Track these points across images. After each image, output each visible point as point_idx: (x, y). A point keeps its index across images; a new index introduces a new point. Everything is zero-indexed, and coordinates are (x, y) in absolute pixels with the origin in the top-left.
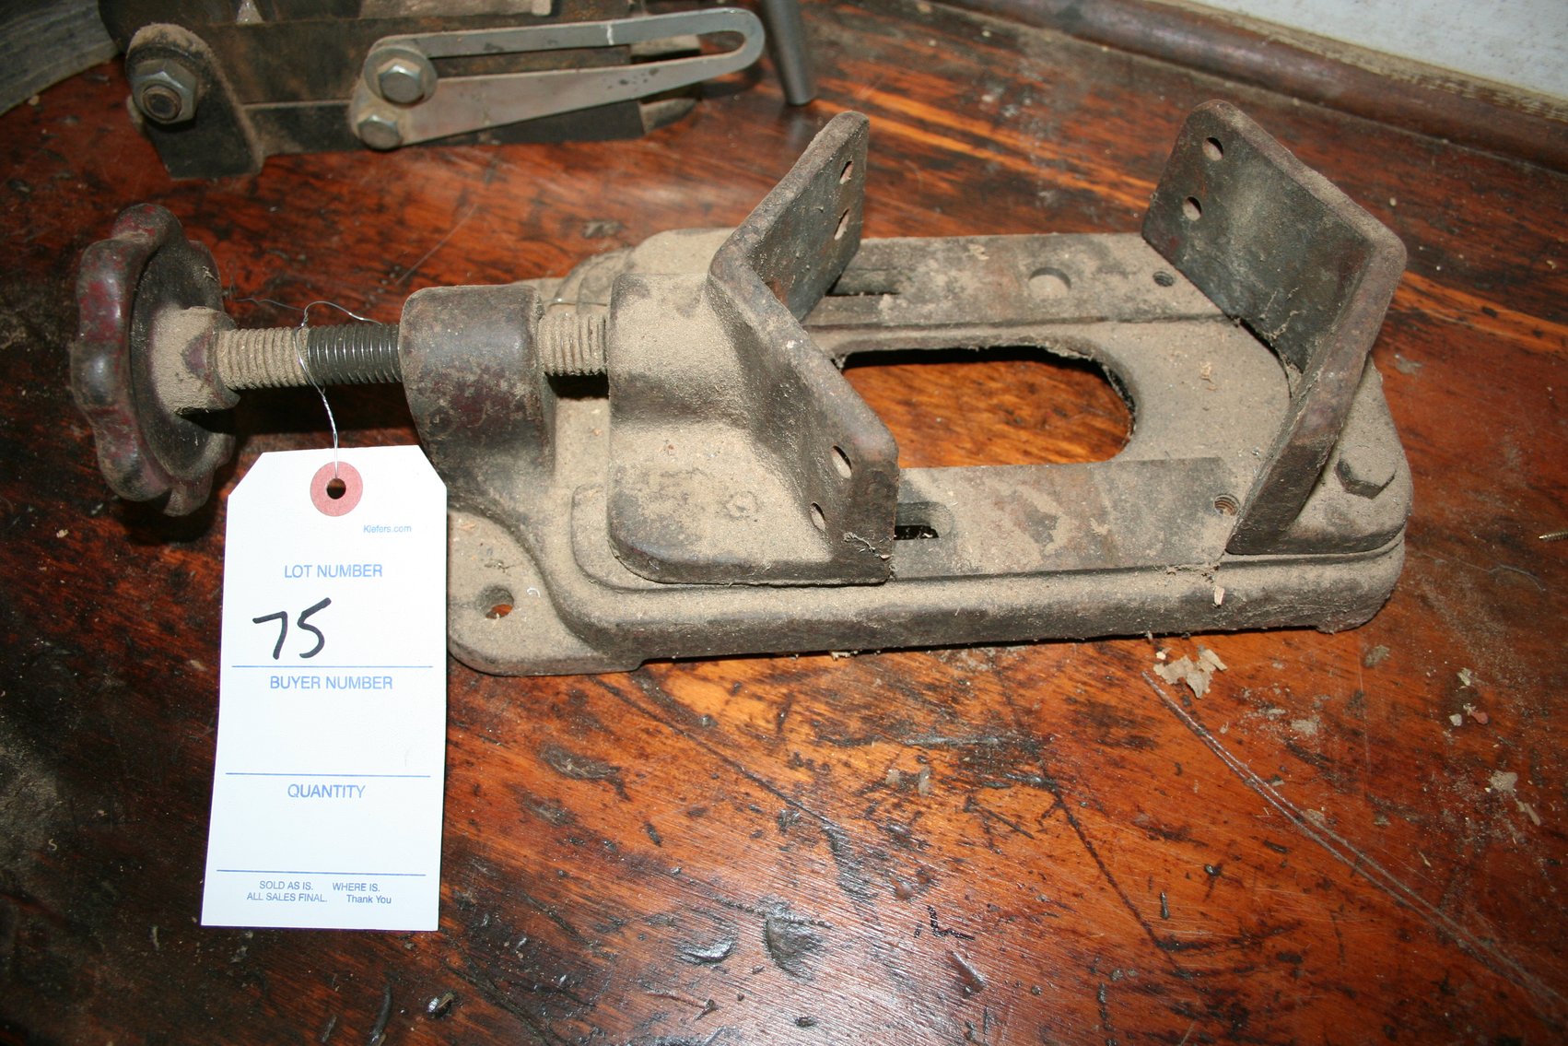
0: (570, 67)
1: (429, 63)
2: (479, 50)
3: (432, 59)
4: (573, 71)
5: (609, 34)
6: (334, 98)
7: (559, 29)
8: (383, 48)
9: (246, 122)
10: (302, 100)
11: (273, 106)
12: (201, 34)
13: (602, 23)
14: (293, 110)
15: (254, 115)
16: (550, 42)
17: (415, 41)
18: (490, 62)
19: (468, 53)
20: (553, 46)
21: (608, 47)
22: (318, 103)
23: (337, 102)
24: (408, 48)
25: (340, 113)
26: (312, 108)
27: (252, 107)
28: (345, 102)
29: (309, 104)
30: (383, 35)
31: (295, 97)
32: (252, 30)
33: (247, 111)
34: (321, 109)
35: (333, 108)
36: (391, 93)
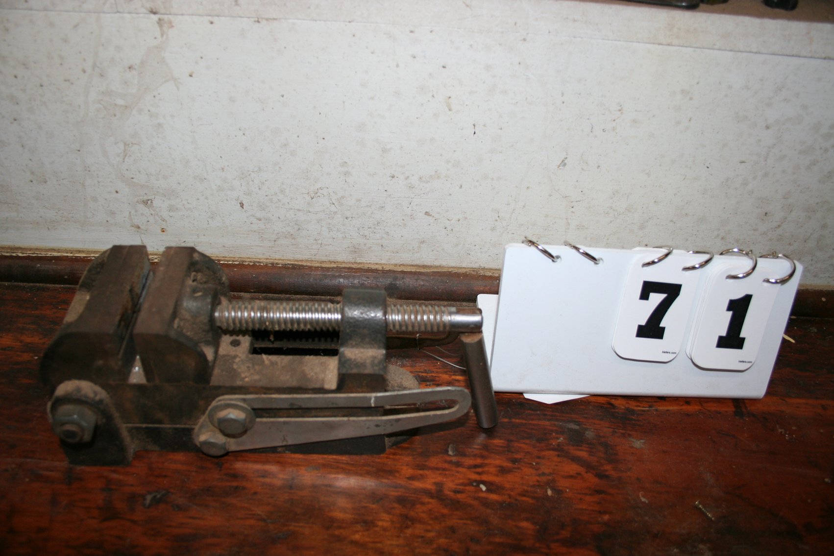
0: (344, 416)
1: (252, 411)
2: (286, 406)
3: (254, 409)
4: (345, 419)
5: (372, 401)
6: (185, 424)
7: (340, 398)
8: (222, 402)
9: (125, 434)
10: (164, 424)
11: (144, 426)
12: (103, 386)
13: (368, 395)
14: (158, 428)
15: (130, 430)
16: (333, 404)
17: (244, 400)
18: (291, 411)
19: (278, 407)
20: (334, 406)
21: (370, 408)
22: (174, 426)
23: (187, 426)
24: (239, 403)
25: (189, 432)
26: (170, 428)
27: (130, 425)
28: (193, 426)
29: (168, 426)
30: (223, 394)
31: (160, 422)
32: (139, 387)
33: (127, 427)
34: (176, 429)
35: (184, 429)
36: (225, 428)
